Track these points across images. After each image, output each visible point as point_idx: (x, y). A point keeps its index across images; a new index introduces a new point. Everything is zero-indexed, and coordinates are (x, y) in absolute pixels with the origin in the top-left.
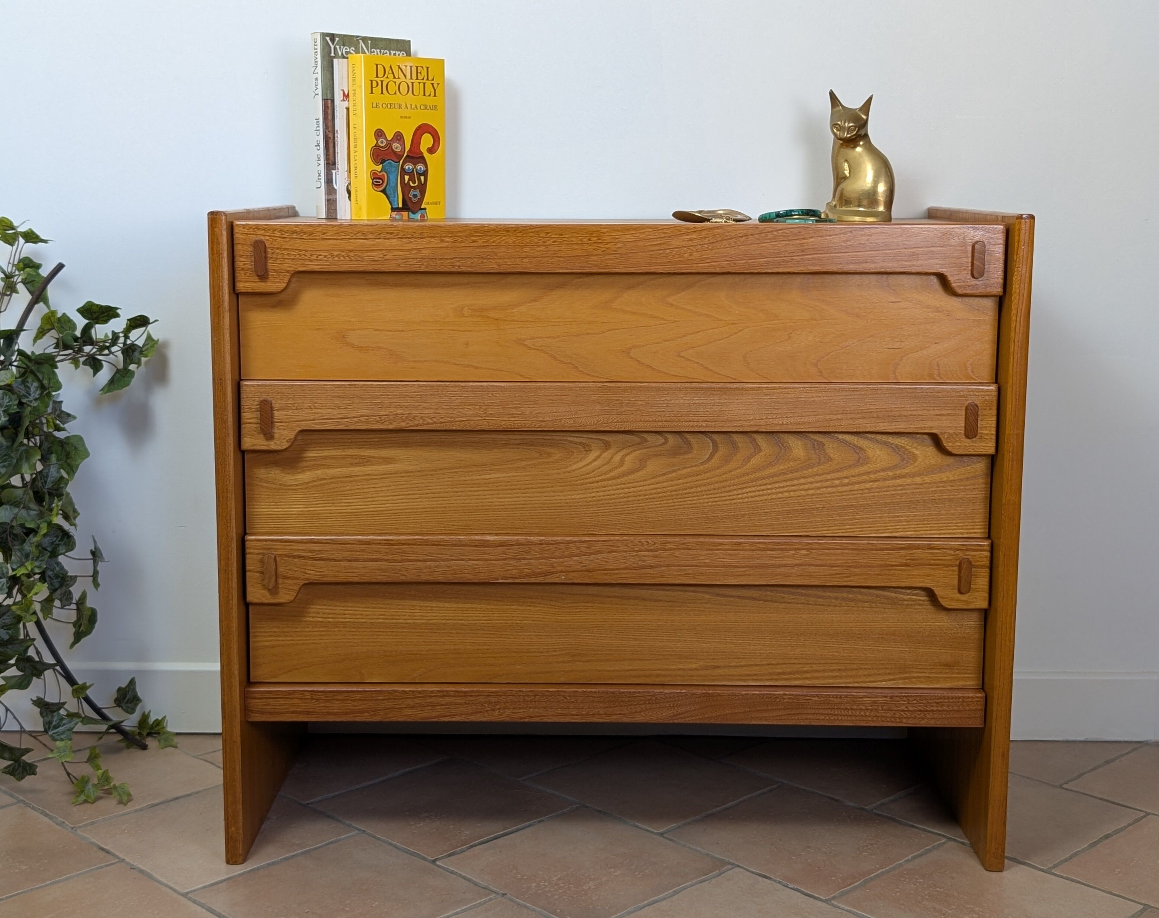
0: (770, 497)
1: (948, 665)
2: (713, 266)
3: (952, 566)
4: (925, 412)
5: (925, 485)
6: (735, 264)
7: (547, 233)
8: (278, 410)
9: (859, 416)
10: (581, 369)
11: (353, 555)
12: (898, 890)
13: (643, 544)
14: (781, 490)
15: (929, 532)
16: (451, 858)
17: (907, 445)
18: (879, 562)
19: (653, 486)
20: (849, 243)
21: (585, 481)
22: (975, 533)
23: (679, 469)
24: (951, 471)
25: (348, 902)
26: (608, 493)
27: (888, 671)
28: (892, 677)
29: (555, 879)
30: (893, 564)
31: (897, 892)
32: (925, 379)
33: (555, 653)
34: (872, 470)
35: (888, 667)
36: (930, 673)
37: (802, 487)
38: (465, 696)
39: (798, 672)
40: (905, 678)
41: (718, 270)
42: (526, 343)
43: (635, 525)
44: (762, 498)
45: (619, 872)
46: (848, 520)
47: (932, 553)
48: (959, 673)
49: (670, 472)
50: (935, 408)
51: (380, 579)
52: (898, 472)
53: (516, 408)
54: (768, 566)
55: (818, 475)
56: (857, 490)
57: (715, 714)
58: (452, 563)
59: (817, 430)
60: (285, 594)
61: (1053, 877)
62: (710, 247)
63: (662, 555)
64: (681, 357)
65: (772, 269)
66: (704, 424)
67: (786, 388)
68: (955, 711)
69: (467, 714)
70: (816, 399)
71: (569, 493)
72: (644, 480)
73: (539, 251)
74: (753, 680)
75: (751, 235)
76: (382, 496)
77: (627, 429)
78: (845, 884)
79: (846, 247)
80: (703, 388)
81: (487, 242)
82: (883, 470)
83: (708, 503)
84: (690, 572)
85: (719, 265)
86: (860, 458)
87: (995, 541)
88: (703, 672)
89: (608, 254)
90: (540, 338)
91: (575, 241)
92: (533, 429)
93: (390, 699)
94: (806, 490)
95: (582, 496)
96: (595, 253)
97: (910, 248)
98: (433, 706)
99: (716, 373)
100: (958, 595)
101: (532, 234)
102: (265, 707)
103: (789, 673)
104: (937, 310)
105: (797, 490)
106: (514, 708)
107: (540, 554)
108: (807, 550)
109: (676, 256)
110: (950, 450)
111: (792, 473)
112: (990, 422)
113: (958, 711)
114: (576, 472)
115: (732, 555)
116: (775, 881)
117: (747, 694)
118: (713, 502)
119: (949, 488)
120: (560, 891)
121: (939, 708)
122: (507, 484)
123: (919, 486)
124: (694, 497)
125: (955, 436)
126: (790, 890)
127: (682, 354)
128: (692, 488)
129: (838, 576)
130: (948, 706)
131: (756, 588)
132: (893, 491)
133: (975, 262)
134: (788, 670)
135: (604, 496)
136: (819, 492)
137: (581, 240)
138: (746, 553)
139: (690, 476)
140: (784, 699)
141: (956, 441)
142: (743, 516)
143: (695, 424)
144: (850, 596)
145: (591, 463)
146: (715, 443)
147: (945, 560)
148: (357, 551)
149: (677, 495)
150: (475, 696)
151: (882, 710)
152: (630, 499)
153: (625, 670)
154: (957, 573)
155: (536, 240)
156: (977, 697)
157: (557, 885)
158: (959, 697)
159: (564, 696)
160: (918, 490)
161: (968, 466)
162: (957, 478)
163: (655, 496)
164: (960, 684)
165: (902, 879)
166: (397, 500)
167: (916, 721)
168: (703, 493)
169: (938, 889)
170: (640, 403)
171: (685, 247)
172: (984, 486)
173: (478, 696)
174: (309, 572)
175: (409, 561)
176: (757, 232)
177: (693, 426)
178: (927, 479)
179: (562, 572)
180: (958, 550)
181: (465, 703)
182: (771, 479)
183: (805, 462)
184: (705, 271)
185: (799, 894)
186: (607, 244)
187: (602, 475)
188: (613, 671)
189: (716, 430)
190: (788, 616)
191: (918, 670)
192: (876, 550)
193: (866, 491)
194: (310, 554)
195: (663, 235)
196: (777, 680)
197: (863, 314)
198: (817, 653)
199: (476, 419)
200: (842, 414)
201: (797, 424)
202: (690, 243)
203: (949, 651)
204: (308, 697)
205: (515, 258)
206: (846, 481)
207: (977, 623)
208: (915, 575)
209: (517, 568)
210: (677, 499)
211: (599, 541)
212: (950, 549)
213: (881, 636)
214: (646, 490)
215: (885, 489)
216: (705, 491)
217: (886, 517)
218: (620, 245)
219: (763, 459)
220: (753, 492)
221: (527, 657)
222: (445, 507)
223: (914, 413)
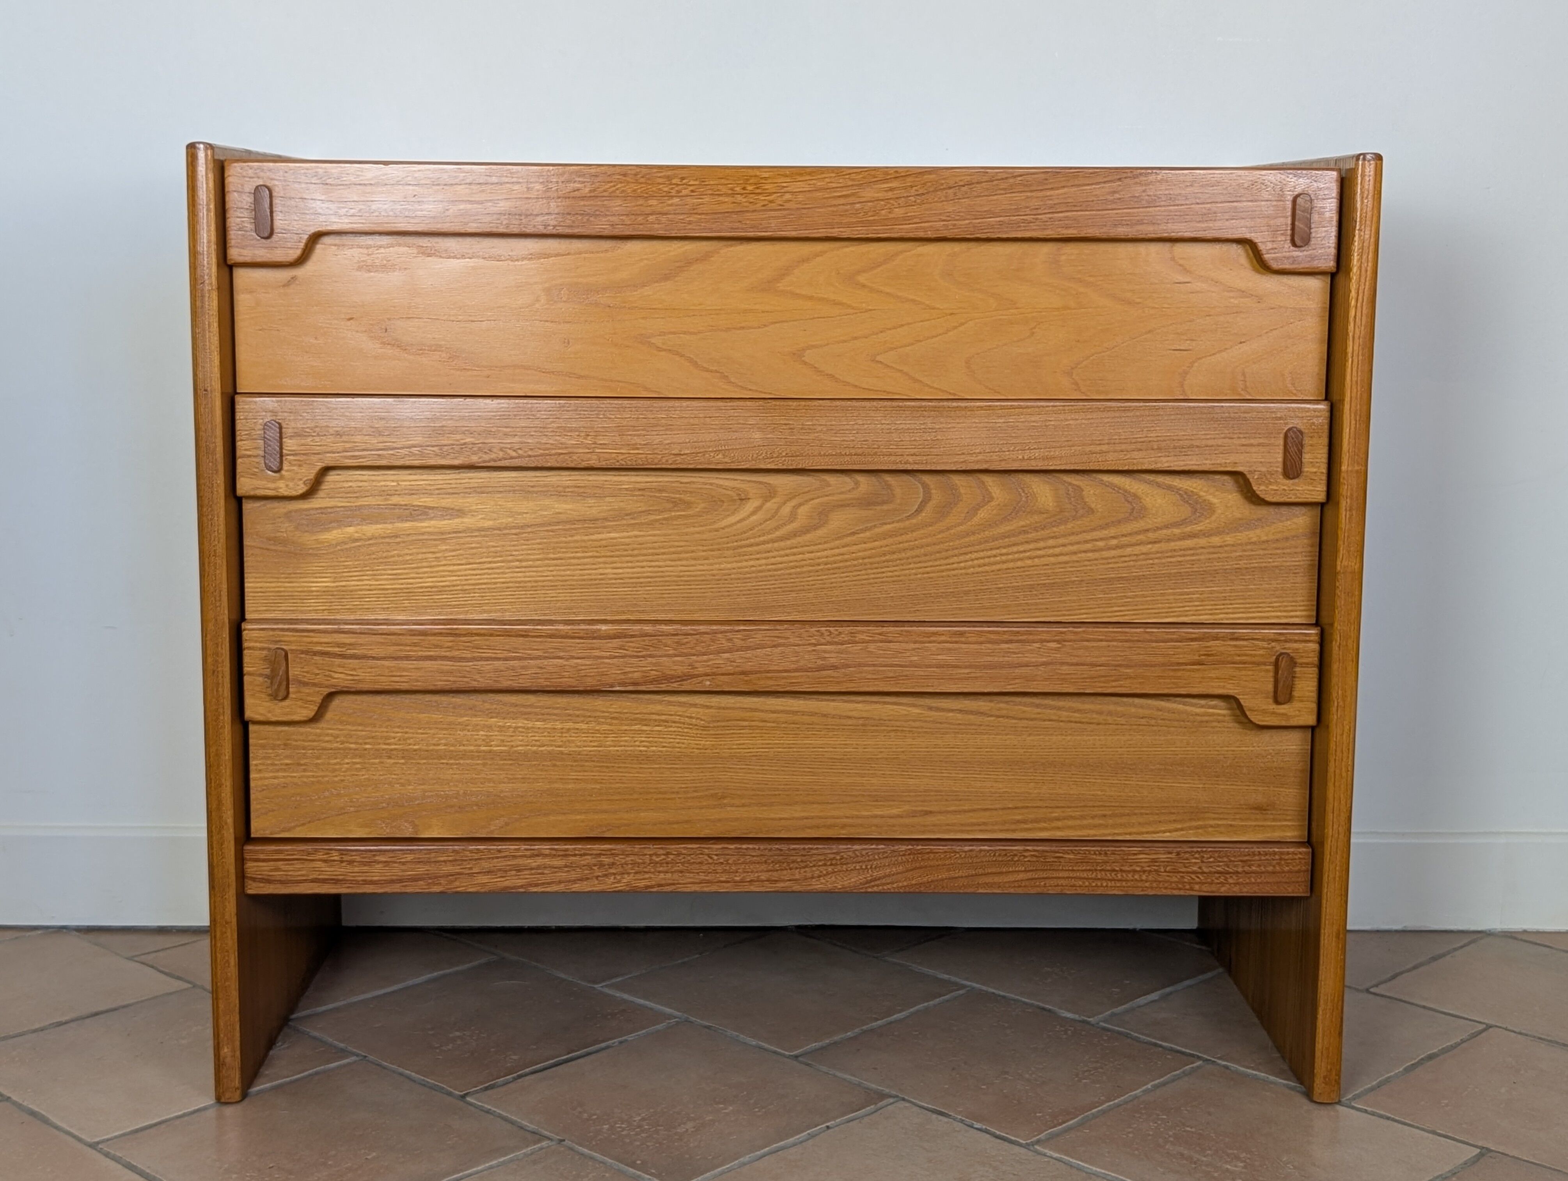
0: (1005, 566)
1: (1260, 809)
2: (921, 228)
3: (1265, 664)
4: (1227, 440)
5: (1226, 548)
6: (954, 225)
7: (683, 179)
8: (291, 437)
9: (1133, 447)
10: (732, 380)
11: (401, 650)
12: (1130, 1130)
13: (822, 634)
14: (1022, 555)
15: (1231, 616)
16: (489, 1092)
17: (1201, 490)
18: (1161, 659)
19: (837, 551)
20: (1117, 196)
21: (739, 543)
22: (1296, 617)
23: (875, 526)
24: (1262, 527)
25: (333, 1153)
26: (773, 560)
27: (1173, 817)
28: (1179, 826)
29: (638, 1118)
30: (1181, 661)
31: (1129, 1133)
32: (1226, 395)
33: (696, 794)
34: (1150, 526)
35: (1173, 811)
36: (1234, 820)
37: (1051, 551)
38: (566, 855)
39: (1044, 820)
40: (1197, 828)
41: (930, 234)
42: (653, 340)
43: (812, 607)
44: (994, 567)
45: (731, 1108)
46: (1116, 598)
47: (1235, 646)
48: (1274, 820)
49: (862, 530)
50: (1242, 436)
51: (440, 685)
52: (1188, 529)
53: (639, 435)
54: (1001, 666)
55: (1073, 534)
56: (1130, 556)
57: (925, 879)
58: (546, 662)
59: (1072, 468)
60: (301, 707)
61: (1352, 1111)
62: (918, 201)
63: (850, 649)
64: (878, 362)
65: (1006, 232)
66: (911, 459)
67: (1027, 407)
68: (1268, 872)
69: (569, 881)
70: (1071, 422)
71: (716, 561)
72: (825, 543)
73: (671, 205)
74: (981, 831)
75: (978, 183)
76: (445, 565)
77: (800, 467)
78: (1055, 1122)
79: (1113, 202)
80: (909, 407)
81: (594, 190)
82: (1166, 527)
83: (916, 574)
84: (891, 675)
85: (931, 227)
86: (1133, 509)
87: (1326, 627)
88: (907, 821)
89: (771, 210)
90: (674, 333)
91: (724, 190)
92: (664, 466)
93: (456, 860)
94: (1057, 555)
95: (735, 565)
96: (752, 207)
97: (1203, 203)
98: (519, 871)
99: (927, 385)
100: (1273, 707)
101: (660, 180)
102: (271, 873)
103: (1033, 821)
104: (1243, 293)
105: (1043, 556)
106: (636, 873)
107: (675, 649)
108: (1058, 642)
109: (870, 214)
110: (1262, 496)
111: (1037, 531)
112: (1319, 456)
113: (1274, 873)
114: (726, 530)
115: (950, 649)
116: (955, 1119)
117: (971, 851)
118: (923, 573)
119: (1261, 552)
120: (643, 1135)
121: (1247, 869)
122: (626, 547)
123: (1217, 550)
124: (897, 566)
125: (1269, 476)
126: (975, 1131)
127: (878, 358)
128: (894, 553)
129: (1103, 679)
130: (1259, 866)
131: (985, 698)
132: (1180, 556)
133: (1297, 223)
134: (1030, 816)
135: (767, 565)
136: (1074, 558)
137: (732, 189)
138: (972, 646)
139: (891, 536)
140: (1025, 857)
141: (1271, 483)
142: (967, 593)
143: (898, 459)
144: (1119, 709)
145: (749, 516)
146: (925, 486)
147: (1255, 656)
148: (406, 645)
149: (871, 564)
150: (581, 855)
151: (1165, 871)
152: (805, 569)
153: (797, 819)
154: (1271, 674)
155: (666, 189)
156: (1300, 853)
157: (639, 1126)
158: (1275, 853)
159: (708, 855)
160: (1215, 556)
161: (1287, 520)
162: (1271, 537)
163: (841, 564)
164: (1276, 835)
165: (1137, 1115)
166: (466, 570)
167: (1214, 888)
168: (910, 560)
169: (1188, 1129)
170: (819, 428)
171: (882, 200)
172: (1309, 549)
173: (585, 855)
174: (336, 676)
175: (482, 659)
176: (985, 178)
177: (895, 463)
178: (1229, 539)
179: (707, 675)
180: (1273, 641)
181: (566, 866)
182: (1007, 540)
183: (1055, 515)
184: (911, 235)
185: (988, 1136)
186: (770, 194)
187: (764, 535)
188: (781, 819)
189: (928, 468)
190: (1032, 738)
191: (1216, 816)
192: (1157, 642)
193: (1142, 557)
194: (337, 649)
195: (850, 183)
196: (1014, 831)
197: (1138, 300)
198: (1072, 792)
199: (581, 451)
200: (1108, 444)
201: (1044, 460)
202: (890, 195)
203: (1260, 788)
204: (336, 858)
205: (637, 215)
206: (1114, 542)
207: (1300, 747)
208: (1211, 678)
209: (640, 669)
210: (871, 569)
211: (760, 630)
212: (1263, 640)
213: (1163, 767)
214: (827, 557)
215: (1169, 554)
216: (913, 557)
217: (1170, 594)
218: (788, 196)
219: (995, 512)
220: (981, 558)
221: (656, 799)
222: (536, 581)
223: (1210, 443)
